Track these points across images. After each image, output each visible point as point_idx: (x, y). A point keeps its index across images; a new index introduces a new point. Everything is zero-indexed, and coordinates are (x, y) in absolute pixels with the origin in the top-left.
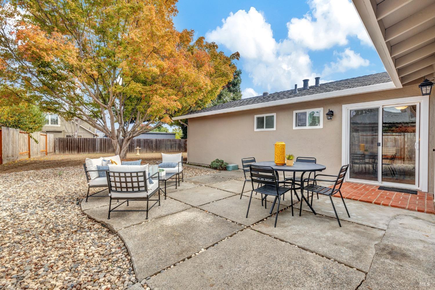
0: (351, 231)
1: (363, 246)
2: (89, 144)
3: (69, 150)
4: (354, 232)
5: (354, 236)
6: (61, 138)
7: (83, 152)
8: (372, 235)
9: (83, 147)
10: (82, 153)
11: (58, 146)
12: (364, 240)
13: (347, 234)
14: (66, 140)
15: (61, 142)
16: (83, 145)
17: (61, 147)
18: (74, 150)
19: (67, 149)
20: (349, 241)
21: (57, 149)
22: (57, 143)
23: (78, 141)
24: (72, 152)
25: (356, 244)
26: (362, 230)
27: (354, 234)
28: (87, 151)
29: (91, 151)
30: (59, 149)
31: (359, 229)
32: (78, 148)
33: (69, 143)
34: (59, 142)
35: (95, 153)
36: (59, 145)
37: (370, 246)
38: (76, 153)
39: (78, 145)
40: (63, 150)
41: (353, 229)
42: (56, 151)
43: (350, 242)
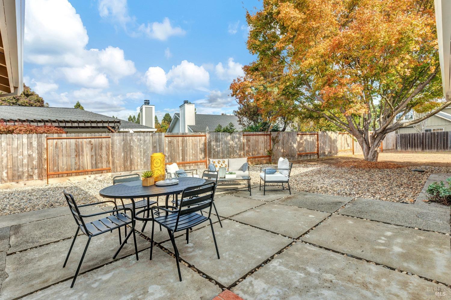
0: (46, 271)
1: (21, 268)
2: (438, 140)
3: (412, 147)
4: (42, 273)
5: (38, 269)
6: (403, 134)
7: (429, 149)
8: (17, 286)
9: (429, 143)
10: (427, 150)
11: (400, 143)
12: (24, 273)
13: (48, 266)
14: (408, 136)
15: (403, 138)
16: (429, 142)
17: (403, 144)
18: (418, 147)
19: (410, 146)
20: (39, 262)
21: (399, 146)
22: (399, 140)
23: (423, 136)
24: (415, 149)
25: (30, 265)
26: (34, 282)
27: (41, 271)
28: (434, 149)
29: (441, 148)
30: (401, 146)
31: (39, 281)
32: (423, 145)
33: (412, 139)
34: (401, 138)
35: (447, 151)
36: (401, 141)
37: (13, 273)
38: (420, 150)
39: (423, 141)
40: (405, 146)
41: (47, 275)
42: (398, 148)
43: (37, 263)
